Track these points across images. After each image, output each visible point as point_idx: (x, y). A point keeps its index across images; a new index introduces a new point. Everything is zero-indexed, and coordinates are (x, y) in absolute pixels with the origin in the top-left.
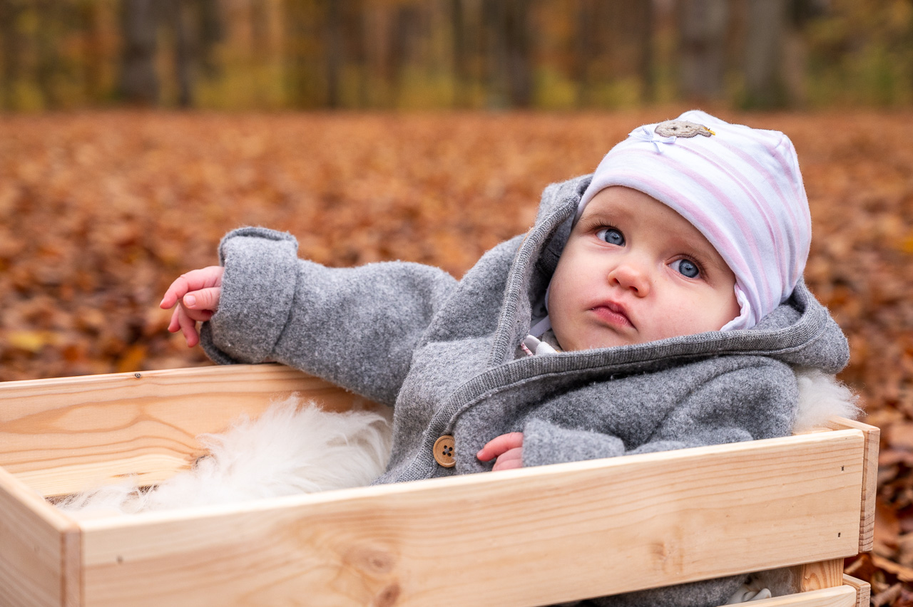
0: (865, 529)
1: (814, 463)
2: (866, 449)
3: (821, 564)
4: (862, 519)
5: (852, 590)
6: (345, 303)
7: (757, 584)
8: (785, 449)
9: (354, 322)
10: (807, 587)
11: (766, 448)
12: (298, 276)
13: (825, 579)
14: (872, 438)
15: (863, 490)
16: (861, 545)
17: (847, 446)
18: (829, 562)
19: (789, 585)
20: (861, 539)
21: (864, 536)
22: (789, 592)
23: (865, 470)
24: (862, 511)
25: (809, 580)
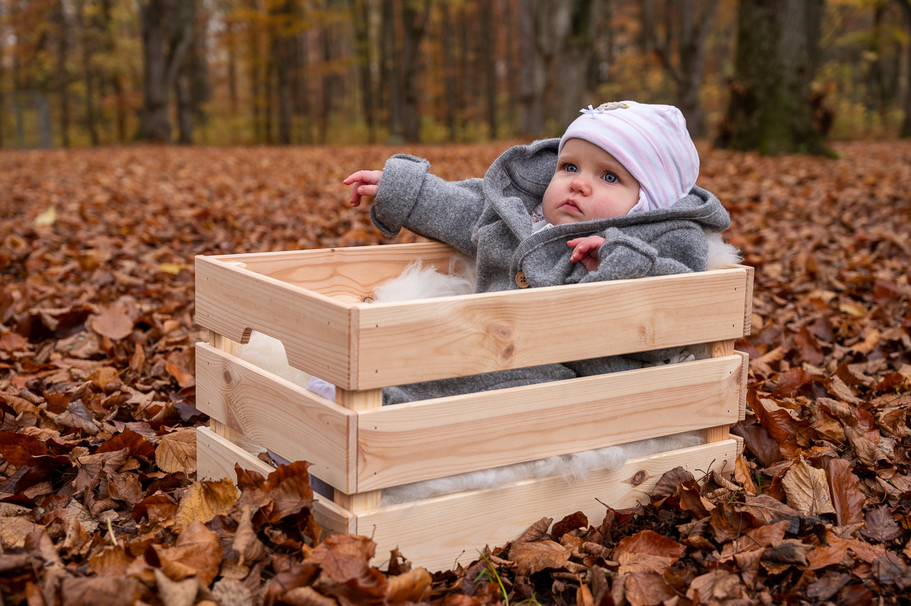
0: (747, 323)
1: (719, 286)
2: (747, 279)
3: (723, 342)
4: (745, 317)
5: (740, 357)
6: (448, 198)
7: (686, 353)
8: (706, 277)
9: (452, 209)
10: (716, 355)
11: (697, 277)
12: (424, 181)
13: (725, 351)
14: (750, 273)
15: (746, 302)
16: (744, 332)
17: (737, 277)
18: (727, 341)
19: (706, 353)
20: (744, 329)
21: (746, 327)
22: (706, 358)
23: (747, 290)
24: (745, 313)
25: (717, 351)
